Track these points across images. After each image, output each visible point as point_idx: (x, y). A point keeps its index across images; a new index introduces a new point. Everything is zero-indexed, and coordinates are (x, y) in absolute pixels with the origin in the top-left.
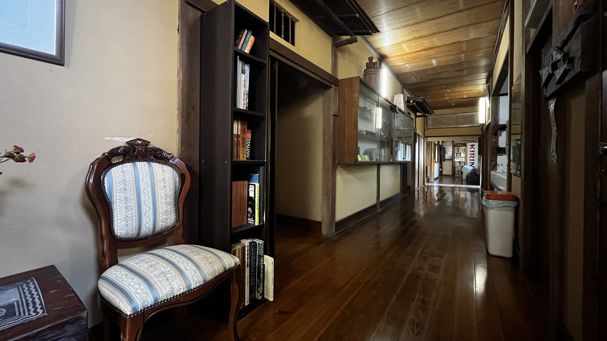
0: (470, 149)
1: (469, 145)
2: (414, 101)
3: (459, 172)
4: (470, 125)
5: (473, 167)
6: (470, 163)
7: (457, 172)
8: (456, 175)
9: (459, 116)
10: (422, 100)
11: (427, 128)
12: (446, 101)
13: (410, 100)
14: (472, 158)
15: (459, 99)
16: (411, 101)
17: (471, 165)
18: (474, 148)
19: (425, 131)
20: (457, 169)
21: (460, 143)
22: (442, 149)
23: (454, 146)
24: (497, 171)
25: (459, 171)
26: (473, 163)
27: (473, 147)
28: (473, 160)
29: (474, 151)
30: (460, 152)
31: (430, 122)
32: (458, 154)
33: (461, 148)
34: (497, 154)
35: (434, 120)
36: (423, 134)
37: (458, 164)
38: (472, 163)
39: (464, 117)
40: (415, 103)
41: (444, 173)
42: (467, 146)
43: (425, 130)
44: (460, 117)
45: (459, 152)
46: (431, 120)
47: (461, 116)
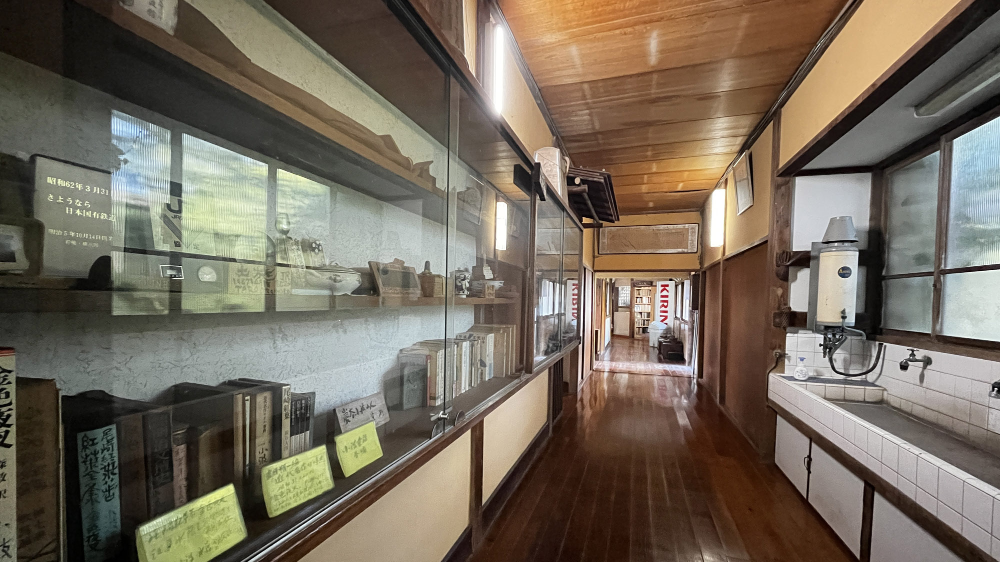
0: (662, 291)
1: (660, 286)
2: (583, 182)
3: (639, 330)
4: (680, 250)
5: (666, 324)
6: (661, 316)
7: (636, 330)
8: (636, 336)
9: (660, 230)
10: (605, 179)
11: (599, 254)
12: (640, 195)
13: (574, 178)
14: (663, 309)
15: (666, 192)
16: (577, 181)
17: (662, 321)
18: (668, 291)
19: (596, 259)
20: (636, 325)
21: (644, 281)
22: (615, 290)
23: (634, 285)
24: (783, 372)
25: (639, 328)
26: (666, 317)
27: (666, 288)
28: (666, 312)
29: (667, 296)
30: (641, 296)
31: (604, 240)
32: (638, 299)
33: (642, 288)
34: (785, 328)
35: (613, 237)
36: (592, 264)
37: (639, 316)
38: (663, 318)
39: (669, 233)
40: (586, 187)
41: (617, 332)
42: (656, 286)
43: (594, 257)
44: (661, 232)
45: (639, 295)
46: (606, 237)
47: (664, 230)
